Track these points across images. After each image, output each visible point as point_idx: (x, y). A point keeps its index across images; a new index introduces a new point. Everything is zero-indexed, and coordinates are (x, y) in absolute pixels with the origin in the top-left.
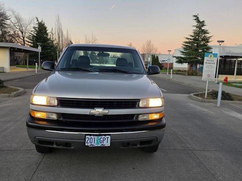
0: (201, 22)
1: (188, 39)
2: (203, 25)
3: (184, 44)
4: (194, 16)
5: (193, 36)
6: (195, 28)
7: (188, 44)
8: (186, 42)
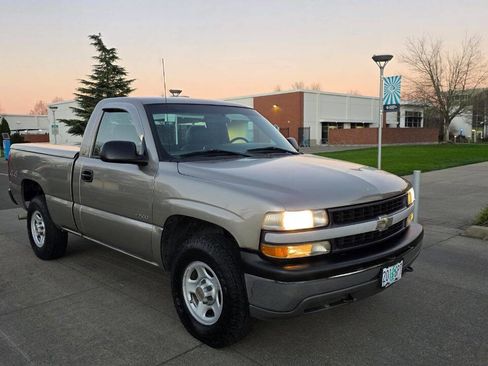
0: (108, 51)
1: (87, 83)
2: (114, 58)
3: (80, 93)
4: (93, 37)
5: (95, 78)
6: (97, 62)
7: (88, 95)
8: (84, 90)
